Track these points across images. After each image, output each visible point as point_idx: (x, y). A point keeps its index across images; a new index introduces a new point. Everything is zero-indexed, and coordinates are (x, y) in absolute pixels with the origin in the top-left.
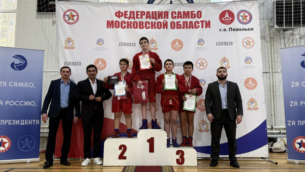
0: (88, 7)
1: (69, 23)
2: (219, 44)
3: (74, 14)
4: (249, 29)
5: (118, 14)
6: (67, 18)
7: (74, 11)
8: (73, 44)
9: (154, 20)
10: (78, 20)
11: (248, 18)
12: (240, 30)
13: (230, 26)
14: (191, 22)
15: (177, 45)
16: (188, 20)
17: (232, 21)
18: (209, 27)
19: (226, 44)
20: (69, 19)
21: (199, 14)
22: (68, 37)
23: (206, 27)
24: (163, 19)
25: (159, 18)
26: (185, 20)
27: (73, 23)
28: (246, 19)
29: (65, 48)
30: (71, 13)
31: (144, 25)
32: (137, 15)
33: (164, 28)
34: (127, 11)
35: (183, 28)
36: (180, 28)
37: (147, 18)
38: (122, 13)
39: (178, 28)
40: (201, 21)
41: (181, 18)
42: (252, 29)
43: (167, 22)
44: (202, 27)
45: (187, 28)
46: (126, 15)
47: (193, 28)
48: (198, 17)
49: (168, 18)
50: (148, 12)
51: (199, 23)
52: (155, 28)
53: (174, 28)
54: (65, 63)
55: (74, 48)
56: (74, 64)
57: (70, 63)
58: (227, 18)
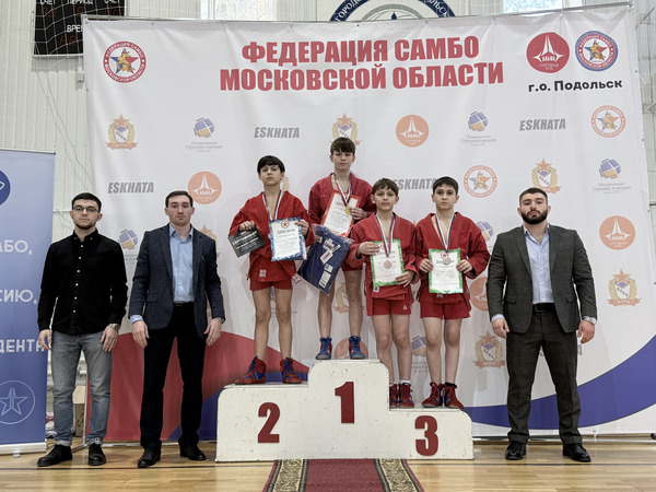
0: (169, 35)
1: (121, 80)
2: (527, 125)
3: (132, 53)
4: (609, 85)
6: (113, 65)
7: (131, 45)
8: (131, 134)
10: (142, 69)
11: (606, 53)
13: (558, 76)
14: (449, 69)
15: (413, 131)
17: (562, 62)
18: (501, 81)
19: (547, 125)
20: (121, 67)
21: (472, 45)
22: (118, 117)
23: (492, 82)
24: (373, 62)
25: (361, 60)
27: (130, 79)
28: (601, 57)
29: (109, 145)
30: (124, 52)
31: (321, 79)
32: (303, 52)
33: (375, 86)
34: (275, 44)
35: (429, 84)
36: (420, 84)
37: (328, 59)
38: (261, 48)
39: (413, 85)
40: (475, 66)
41: (422, 57)
42: (618, 84)
43: (383, 70)
44: (481, 80)
45: (438, 84)
46: (271, 52)
47: (455, 84)
48: (468, 55)
49: (385, 58)
50: (332, 45)
51: (470, 70)
52: (351, 87)
53: (404, 85)
54: (110, 188)
55: (134, 145)
56: (136, 188)
57: (123, 186)
58: (548, 54)
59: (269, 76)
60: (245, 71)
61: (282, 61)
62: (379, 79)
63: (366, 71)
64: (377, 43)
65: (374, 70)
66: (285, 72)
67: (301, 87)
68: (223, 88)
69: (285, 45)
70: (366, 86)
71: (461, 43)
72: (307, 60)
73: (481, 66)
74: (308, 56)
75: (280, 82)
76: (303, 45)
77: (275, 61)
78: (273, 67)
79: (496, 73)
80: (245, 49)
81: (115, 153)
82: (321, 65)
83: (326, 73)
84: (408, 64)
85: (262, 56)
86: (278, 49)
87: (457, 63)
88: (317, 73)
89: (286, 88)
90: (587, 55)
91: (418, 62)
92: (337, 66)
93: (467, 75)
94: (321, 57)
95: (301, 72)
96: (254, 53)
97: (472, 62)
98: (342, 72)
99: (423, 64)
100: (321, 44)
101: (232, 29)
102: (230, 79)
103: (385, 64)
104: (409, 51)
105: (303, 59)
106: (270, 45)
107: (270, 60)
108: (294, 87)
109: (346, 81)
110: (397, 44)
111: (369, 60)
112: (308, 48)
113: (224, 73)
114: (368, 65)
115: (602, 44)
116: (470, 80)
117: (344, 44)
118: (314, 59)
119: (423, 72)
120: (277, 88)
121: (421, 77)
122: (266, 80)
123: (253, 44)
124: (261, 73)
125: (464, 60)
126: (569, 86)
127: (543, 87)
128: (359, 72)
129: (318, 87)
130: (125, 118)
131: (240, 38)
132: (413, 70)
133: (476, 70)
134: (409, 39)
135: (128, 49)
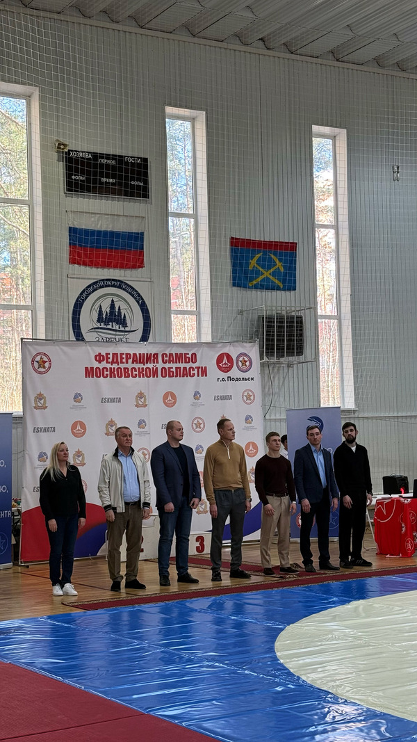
0: (61, 349)
1: (40, 373)
2: (218, 398)
3: (45, 359)
4: (248, 379)
5: (99, 358)
6: (36, 365)
7: (45, 354)
8: (45, 402)
9: (141, 366)
10: (50, 367)
11: (247, 363)
12: (240, 379)
13: (229, 374)
14: (185, 368)
15: (170, 399)
16: (182, 365)
17: (231, 368)
18: (206, 376)
19: (224, 398)
20: (40, 366)
21: (194, 358)
22: (39, 393)
23: (202, 376)
24: (152, 364)
25: (147, 363)
26: (178, 365)
27: (45, 373)
28: (246, 366)
29: (35, 407)
30: (41, 358)
31: (130, 372)
32: (122, 358)
33: (154, 377)
34: (109, 354)
35: (176, 376)
36: (173, 376)
37: (133, 363)
38: (103, 356)
39: (170, 376)
40: (196, 368)
41: (173, 363)
42: (252, 379)
43: (157, 368)
44: (198, 376)
45: (180, 376)
46: (108, 358)
47: (187, 376)
48: (193, 362)
49: (157, 362)
50: (135, 355)
51: (194, 370)
52: (143, 377)
53: (165, 376)
54: (34, 430)
55: (46, 407)
56: (47, 430)
57: (41, 429)
58: (225, 364)
59: (107, 371)
60: (97, 368)
61: (112, 363)
62: (155, 373)
63: (149, 369)
64: (154, 354)
65: (153, 368)
66: (114, 368)
67: (121, 377)
68: (86, 377)
69: (113, 354)
70: (150, 377)
71: (190, 356)
72: (124, 363)
73: (198, 368)
74: (124, 360)
75: (112, 374)
76: (122, 354)
77: (109, 363)
78: (109, 366)
79: (204, 372)
80: (96, 356)
81: (37, 412)
82: (130, 365)
83: (132, 369)
84: (167, 366)
85: (103, 360)
86: (110, 356)
87: (188, 366)
88: (128, 369)
89: (115, 377)
90: (240, 364)
91: (171, 365)
92: (137, 366)
93: (192, 372)
94: (130, 361)
95: (121, 369)
96: (100, 358)
97: (194, 365)
98: (139, 368)
99: (174, 366)
100: (130, 355)
101: (90, 346)
102: (89, 372)
103: (158, 365)
104: (168, 359)
105: (122, 362)
106: (107, 354)
107: (107, 362)
108: (118, 377)
109: (141, 373)
110: (163, 355)
111: (150, 363)
112: (124, 356)
113: (86, 368)
114: (150, 366)
115: (246, 359)
116: (194, 374)
117: (140, 354)
118: (127, 362)
119: (174, 370)
120: (111, 377)
121: (173, 372)
122: (105, 373)
123: (100, 354)
124: (103, 369)
125: (191, 365)
126: (233, 380)
127: (223, 380)
128: (147, 368)
129: (129, 377)
130: (42, 393)
131: (93, 351)
132: (169, 368)
133: (196, 370)
134: (167, 353)
135: (43, 357)
